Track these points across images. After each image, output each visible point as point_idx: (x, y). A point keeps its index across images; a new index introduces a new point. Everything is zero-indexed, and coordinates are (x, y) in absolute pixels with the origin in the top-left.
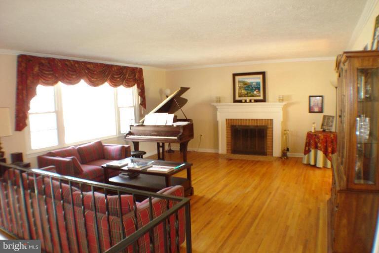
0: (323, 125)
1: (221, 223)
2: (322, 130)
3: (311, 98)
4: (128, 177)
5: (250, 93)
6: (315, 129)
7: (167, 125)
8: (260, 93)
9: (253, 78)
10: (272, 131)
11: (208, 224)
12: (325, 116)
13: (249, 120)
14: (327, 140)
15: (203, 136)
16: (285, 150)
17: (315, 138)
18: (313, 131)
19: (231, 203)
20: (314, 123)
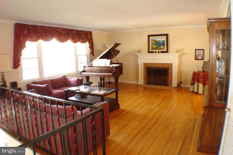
0: (203, 67)
1: (134, 126)
2: (202, 71)
3: (197, 51)
4: (80, 97)
5: (158, 47)
6: (198, 69)
7: (106, 66)
8: (164, 47)
9: (161, 38)
10: (172, 71)
11: (126, 126)
12: (204, 62)
13: (158, 64)
14: (205, 77)
15: (129, 74)
16: (179, 83)
17: (197, 76)
18: (197, 71)
19: (142, 114)
20: (197, 66)
